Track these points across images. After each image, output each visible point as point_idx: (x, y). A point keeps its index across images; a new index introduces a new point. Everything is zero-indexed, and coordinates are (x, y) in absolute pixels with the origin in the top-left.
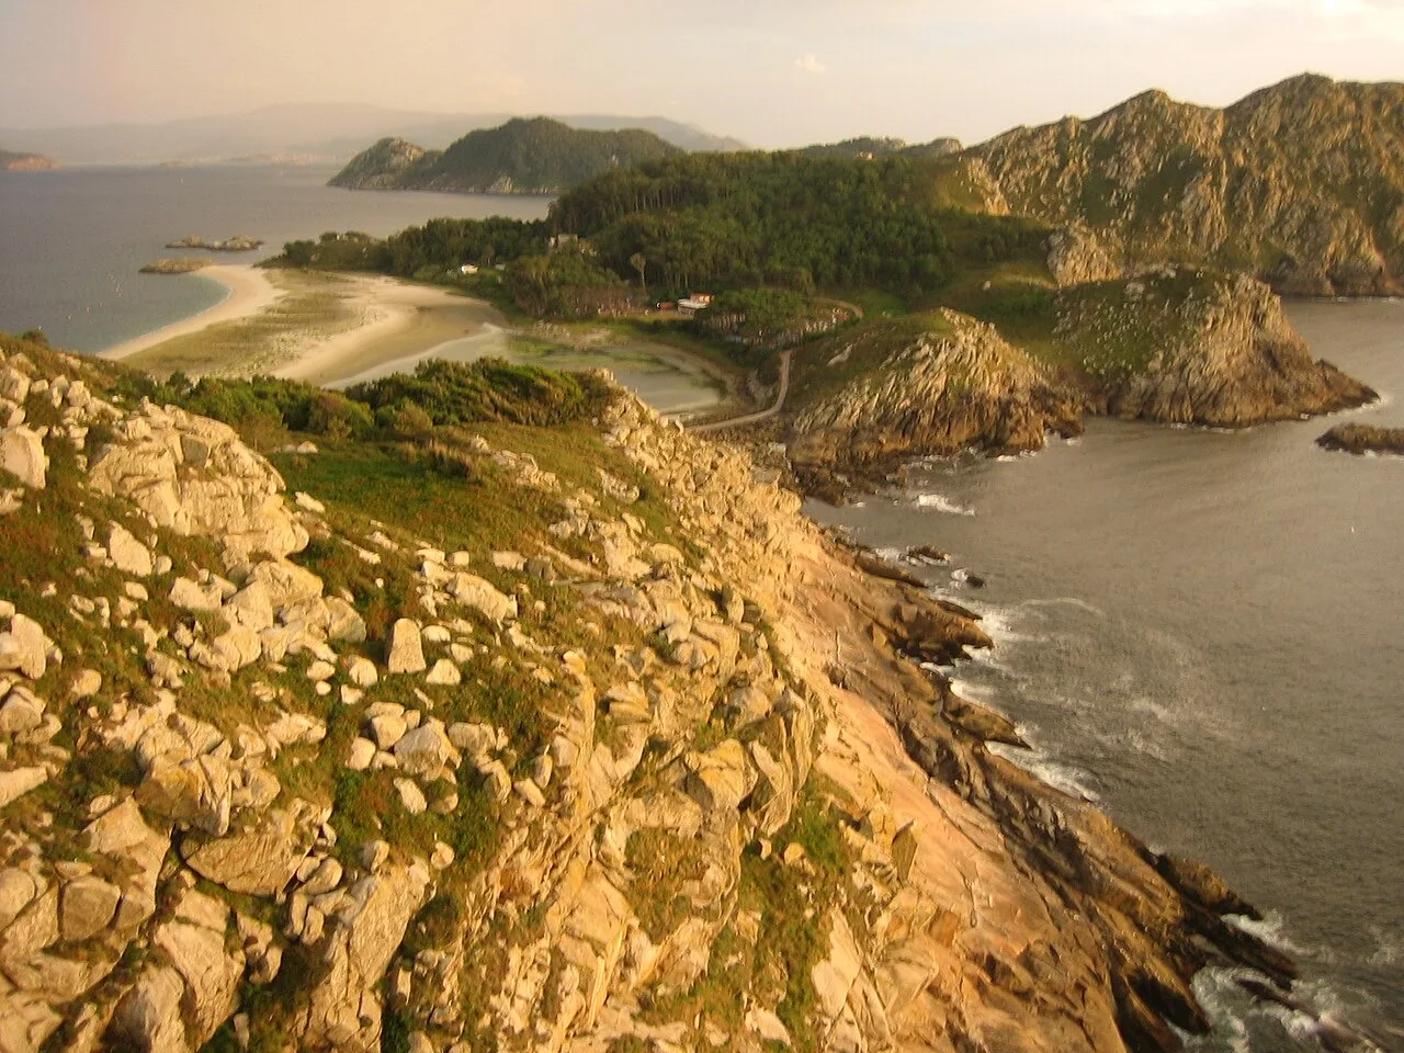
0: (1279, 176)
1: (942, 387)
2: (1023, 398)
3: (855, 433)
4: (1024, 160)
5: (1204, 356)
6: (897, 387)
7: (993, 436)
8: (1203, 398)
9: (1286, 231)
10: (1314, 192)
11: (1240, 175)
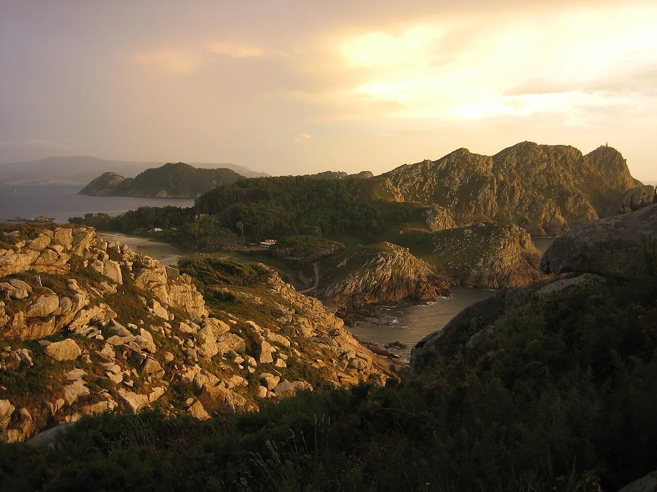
0: (518, 185)
1: (390, 275)
2: (425, 280)
3: (353, 296)
4: (408, 179)
5: (501, 260)
6: (371, 275)
7: (414, 296)
8: (503, 277)
9: (524, 208)
10: (533, 191)
11: (502, 184)
